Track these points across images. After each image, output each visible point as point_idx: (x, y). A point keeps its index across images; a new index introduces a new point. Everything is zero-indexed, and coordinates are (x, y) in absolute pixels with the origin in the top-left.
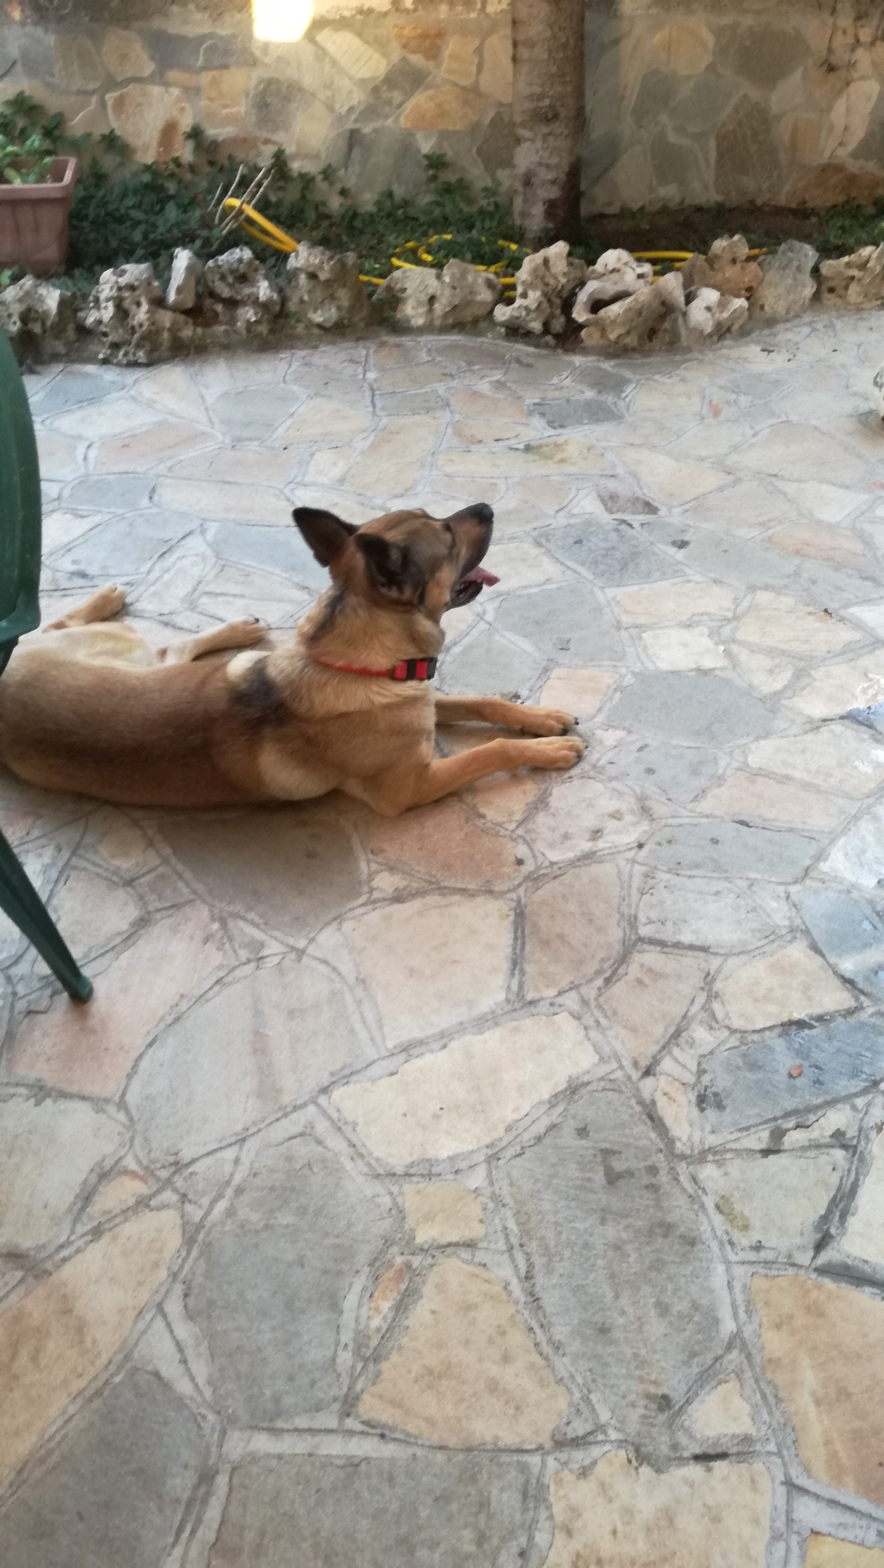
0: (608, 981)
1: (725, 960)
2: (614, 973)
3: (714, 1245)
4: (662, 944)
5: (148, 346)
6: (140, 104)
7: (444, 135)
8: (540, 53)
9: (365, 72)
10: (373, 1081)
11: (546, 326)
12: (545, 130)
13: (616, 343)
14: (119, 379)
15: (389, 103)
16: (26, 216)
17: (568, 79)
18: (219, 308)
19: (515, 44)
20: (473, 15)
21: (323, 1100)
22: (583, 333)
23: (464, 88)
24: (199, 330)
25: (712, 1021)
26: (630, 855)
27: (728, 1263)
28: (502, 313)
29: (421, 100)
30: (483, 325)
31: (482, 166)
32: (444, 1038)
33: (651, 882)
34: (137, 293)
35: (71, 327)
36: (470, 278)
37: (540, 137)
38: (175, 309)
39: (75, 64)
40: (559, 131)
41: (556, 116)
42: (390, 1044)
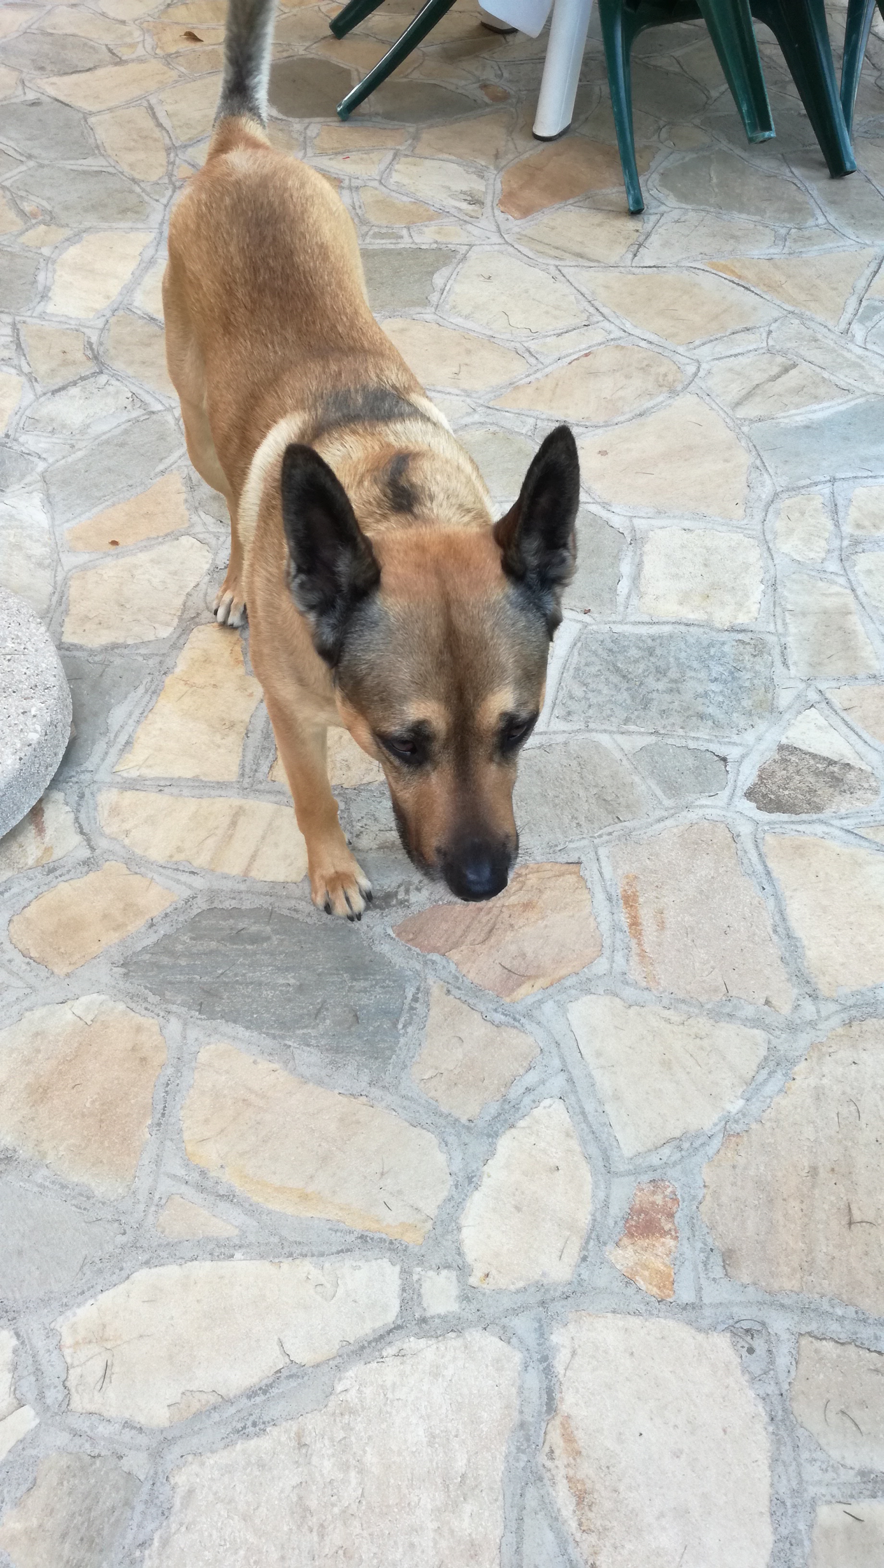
0: (90, 344)
1: (36, 395)
2: (92, 349)
4: (83, 378)
10: (145, 247)
32: (138, 275)
33: (140, 405)
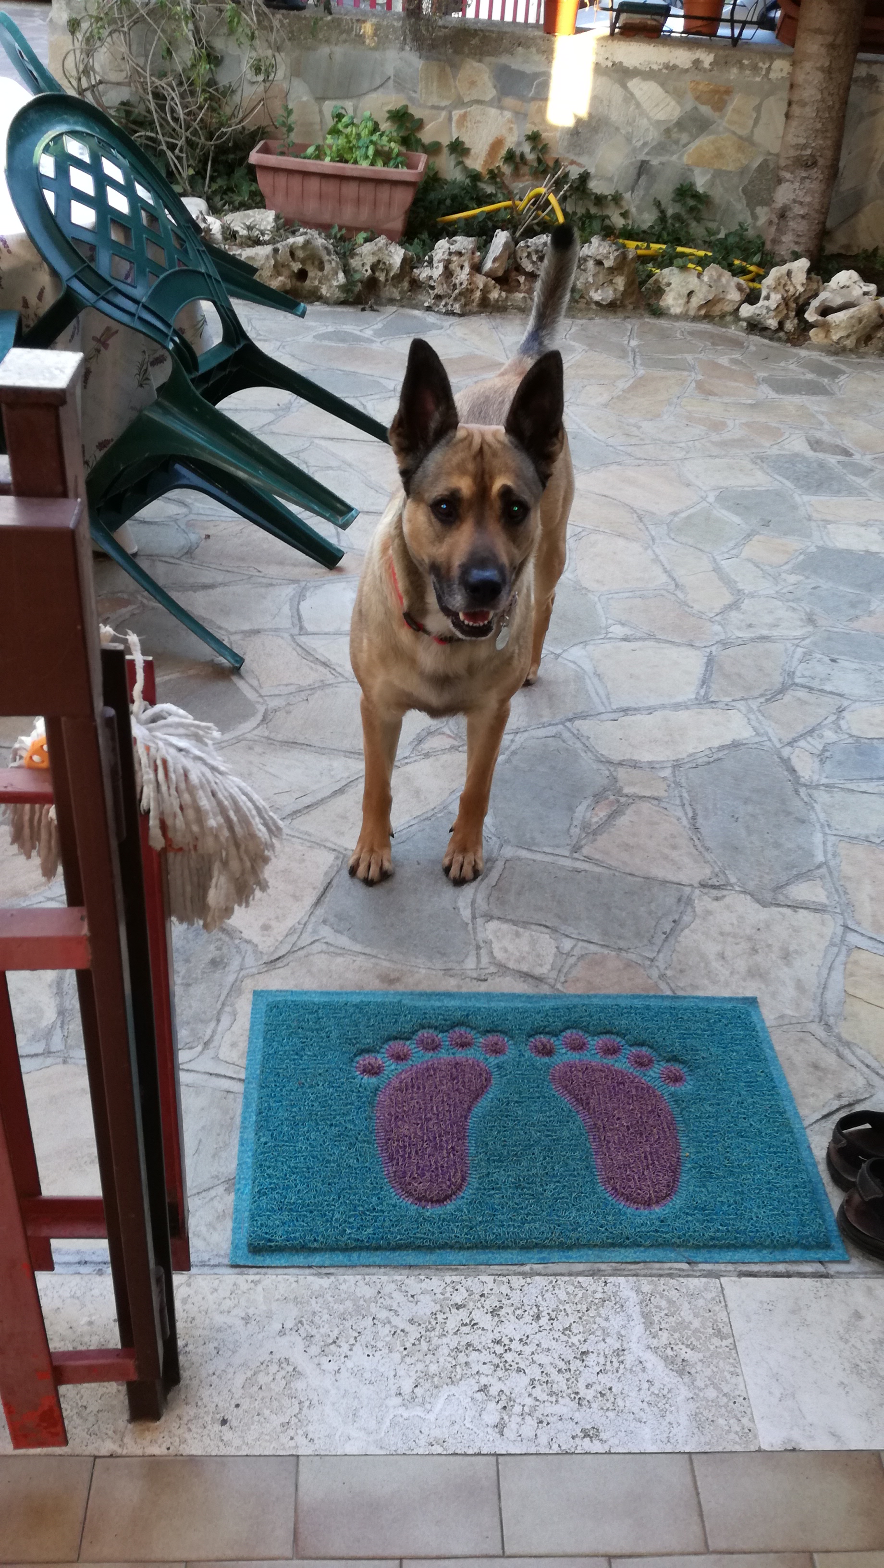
0: (768, 700)
1: (854, 703)
2: (773, 697)
3: (818, 826)
4: (811, 689)
5: (463, 301)
6: (479, 122)
7: (718, 174)
8: (809, 112)
9: (661, 116)
10: (602, 721)
11: (781, 324)
12: (804, 174)
13: (837, 343)
14: (439, 322)
15: (677, 142)
16: (384, 193)
17: (829, 135)
18: (522, 279)
19: (790, 104)
20: (758, 79)
21: (568, 724)
22: (812, 333)
23: (740, 137)
24: (504, 294)
25: (838, 729)
26: (796, 642)
27: (825, 834)
28: (746, 311)
29: (704, 142)
30: (728, 318)
31: (745, 202)
32: (650, 710)
33: (808, 657)
34: (463, 258)
35: (407, 279)
36: (724, 280)
37: (798, 179)
38: (487, 275)
39: (435, 84)
40: (815, 176)
41: (815, 163)
42: (614, 707)
